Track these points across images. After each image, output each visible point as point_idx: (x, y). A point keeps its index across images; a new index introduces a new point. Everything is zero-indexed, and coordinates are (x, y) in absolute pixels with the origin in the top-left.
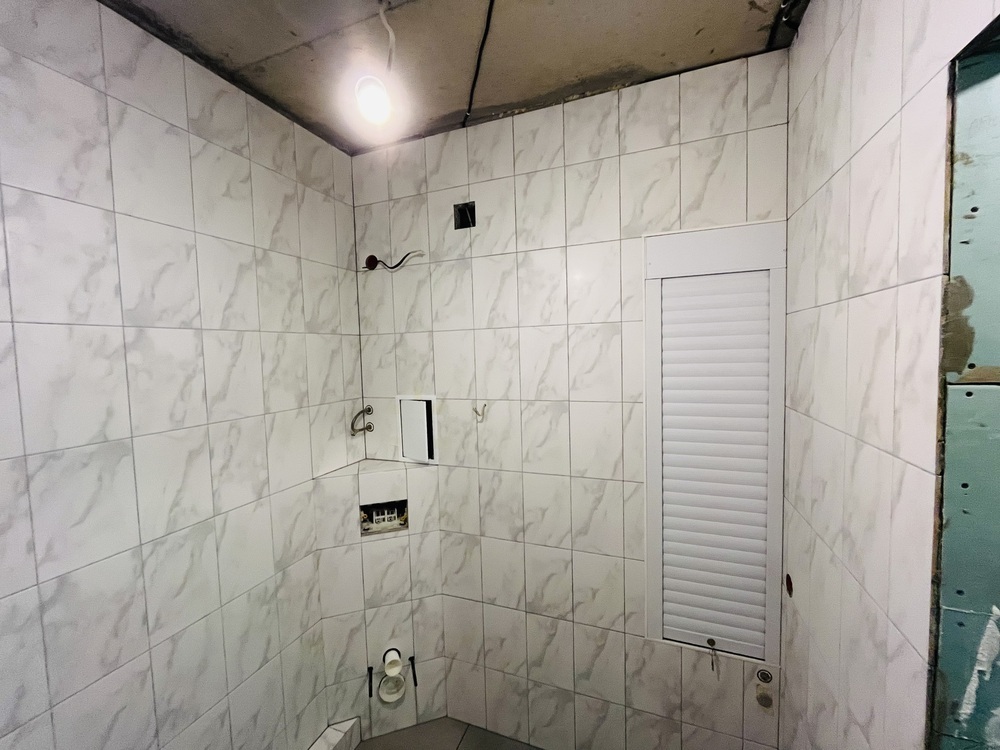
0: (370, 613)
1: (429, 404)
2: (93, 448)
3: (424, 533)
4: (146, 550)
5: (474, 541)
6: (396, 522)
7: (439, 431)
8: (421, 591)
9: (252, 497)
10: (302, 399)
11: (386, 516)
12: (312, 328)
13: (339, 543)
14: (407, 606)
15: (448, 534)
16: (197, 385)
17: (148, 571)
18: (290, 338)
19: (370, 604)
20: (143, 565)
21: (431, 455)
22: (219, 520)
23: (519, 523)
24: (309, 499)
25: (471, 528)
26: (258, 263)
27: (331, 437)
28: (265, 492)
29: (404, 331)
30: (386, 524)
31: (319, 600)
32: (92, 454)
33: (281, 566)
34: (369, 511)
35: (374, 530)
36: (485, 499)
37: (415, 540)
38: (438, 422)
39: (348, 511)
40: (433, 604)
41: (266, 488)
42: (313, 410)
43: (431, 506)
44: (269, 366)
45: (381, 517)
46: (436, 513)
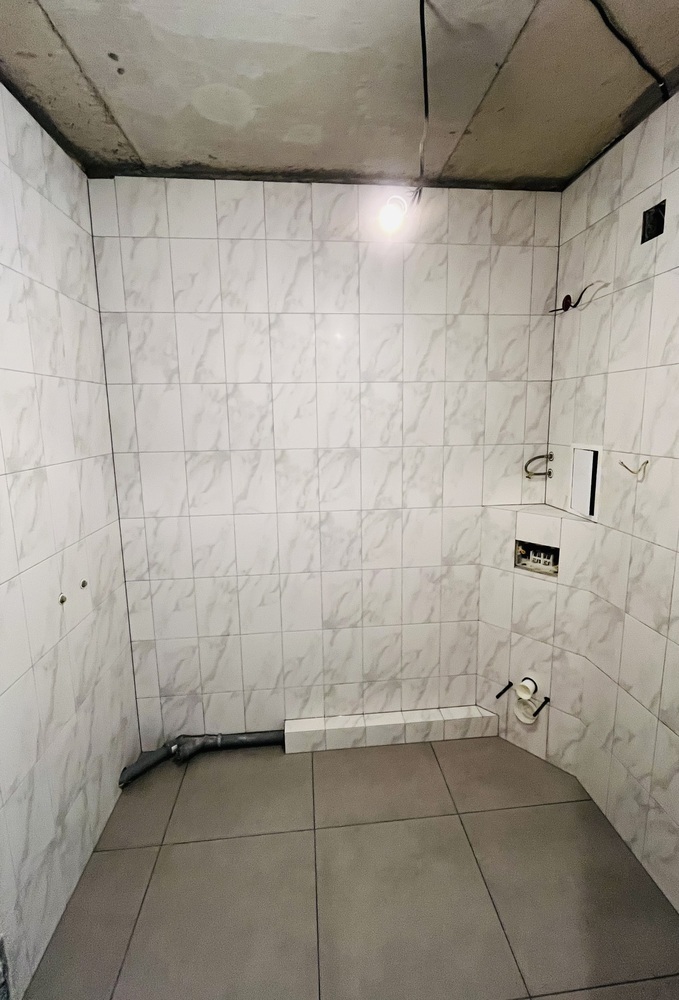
0: (515, 637)
1: (596, 454)
2: (342, 450)
3: (573, 588)
4: (364, 514)
5: (619, 615)
6: (551, 568)
7: (602, 486)
8: (564, 642)
9: (429, 505)
10: (479, 438)
11: (542, 559)
12: (495, 377)
13: (497, 566)
14: (548, 650)
15: (597, 598)
16: (397, 420)
17: (364, 525)
18: (471, 386)
19: (517, 628)
20: (362, 521)
21: (592, 512)
22: (405, 512)
23: (665, 613)
24: (477, 522)
25: (618, 601)
26: (448, 327)
27: (506, 475)
28: (439, 504)
29: (583, 374)
30: (540, 566)
31: (478, 603)
32: (343, 454)
33: (448, 562)
34: (527, 549)
35: (528, 566)
36: (634, 573)
37: (563, 592)
38: (602, 476)
39: (506, 541)
40: (574, 661)
41: (440, 501)
42: (489, 449)
43: (585, 564)
44: (450, 409)
45: (537, 558)
46: (589, 572)
